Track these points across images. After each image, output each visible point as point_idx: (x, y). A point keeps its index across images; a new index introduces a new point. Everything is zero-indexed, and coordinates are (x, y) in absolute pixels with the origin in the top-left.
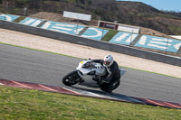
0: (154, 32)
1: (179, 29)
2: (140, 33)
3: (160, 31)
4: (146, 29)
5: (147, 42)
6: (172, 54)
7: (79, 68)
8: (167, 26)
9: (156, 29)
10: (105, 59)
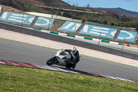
0: (13, 9)
1: (32, 7)
2: (2, 10)
3: (18, 8)
4: (7, 7)
5: (8, 17)
6: (27, 26)
7: (58, 55)
8: (23, 4)
9: (15, 7)
10: (72, 49)
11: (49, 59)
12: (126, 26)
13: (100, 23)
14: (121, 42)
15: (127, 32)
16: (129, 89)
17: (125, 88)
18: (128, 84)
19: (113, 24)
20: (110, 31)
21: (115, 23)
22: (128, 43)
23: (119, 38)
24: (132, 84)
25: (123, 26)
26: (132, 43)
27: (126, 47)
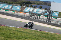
11: (25, 25)
12: (16, 4)
13: (4, 3)
14: (14, 11)
15: (16, 7)
16: (17, 31)
17: (15, 30)
18: (16, 29)
19: (10, 3)
20: (9, 6)
21: (11, 2)
22: (17, 11)
23: (13, 9)
24: (18, 29)
25: (14, 4)
26: (19, 11)
27: (16, 13)
